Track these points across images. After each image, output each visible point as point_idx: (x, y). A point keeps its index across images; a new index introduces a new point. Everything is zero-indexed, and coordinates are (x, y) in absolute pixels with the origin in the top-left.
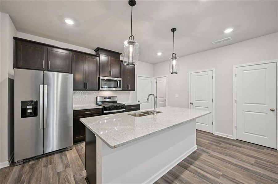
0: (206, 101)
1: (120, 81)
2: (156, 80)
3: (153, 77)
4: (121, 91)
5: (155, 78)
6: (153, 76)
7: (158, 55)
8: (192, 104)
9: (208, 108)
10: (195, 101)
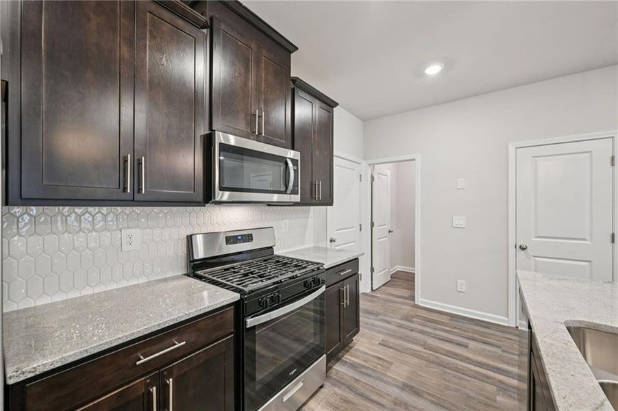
0: (584, 239)
1: (295, 162)
2: (373, 169)
3: (364, 163)
4: (296, 204)
5: (370, 165)
6: (365, 160)
7: (425, 74)
8: (523, 248)
9: (590, 262)
10: (534, 239)
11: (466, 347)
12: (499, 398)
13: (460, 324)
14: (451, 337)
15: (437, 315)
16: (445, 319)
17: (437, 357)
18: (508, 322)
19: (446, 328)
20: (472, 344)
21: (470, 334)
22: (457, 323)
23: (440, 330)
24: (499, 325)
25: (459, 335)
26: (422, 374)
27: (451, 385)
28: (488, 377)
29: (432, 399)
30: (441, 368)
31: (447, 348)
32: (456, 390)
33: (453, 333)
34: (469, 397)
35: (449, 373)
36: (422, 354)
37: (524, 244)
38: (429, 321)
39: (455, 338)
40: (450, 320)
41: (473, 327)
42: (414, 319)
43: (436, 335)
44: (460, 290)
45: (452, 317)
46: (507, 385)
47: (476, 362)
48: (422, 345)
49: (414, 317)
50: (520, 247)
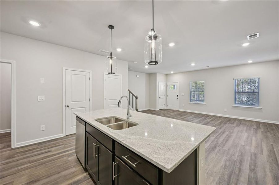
0: (84, 101)
8: (68, 106)
9: (85, 107)
10: (71, 103)
11: (51, 151)
12: (69, 159)
13: (44, 145)
14: (42, 151)
15: (29, 147)
16: (36, 146)
17: (39, 162)
18: (63, 135)
19: (38, 150)
20: (52, 149)
21: (50, 146)
22: (42, 145)
23: (35, 152)
24: (60, 138)
25: (45, 149)
26: (35, 173)
27: (51, 167)
28: (63, 156)
29: (46, 177)
30: (43, 165)
31: (42, 156)
32: (54, 167)
33: (42, 150)
34: (59, 165)
35: (48, 164)
36: (30, 166)
37: (68, 105)
38: (26, 152)
39: (44, 151)
40: (38, 145)
41: (50, 143)
42: (16, 155)
43: (34, 155)
44: (42, 130)
45: (38, 144)
46: (70, 154)
47: (57, 154)
48: (28, 163)
49: (15, 154)
50: (67, 106)
